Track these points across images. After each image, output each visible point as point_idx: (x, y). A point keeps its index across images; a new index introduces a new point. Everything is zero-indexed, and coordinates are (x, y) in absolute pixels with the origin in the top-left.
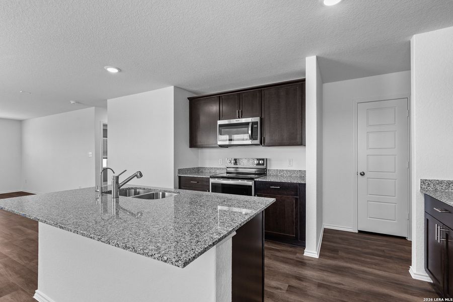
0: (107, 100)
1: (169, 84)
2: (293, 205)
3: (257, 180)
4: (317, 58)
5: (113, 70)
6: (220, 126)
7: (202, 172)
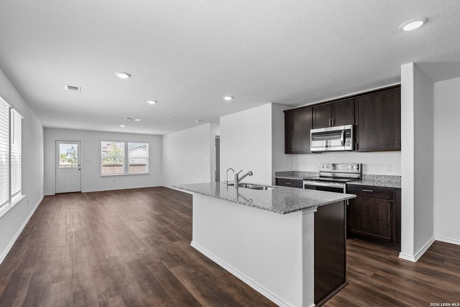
0: (218, 118)
1: (268, 102)
2: (387, 209)
3: (349, 183)
4: (415, 64)
5: (228, 98)
6: (313, 134)
7: (296, 175)
